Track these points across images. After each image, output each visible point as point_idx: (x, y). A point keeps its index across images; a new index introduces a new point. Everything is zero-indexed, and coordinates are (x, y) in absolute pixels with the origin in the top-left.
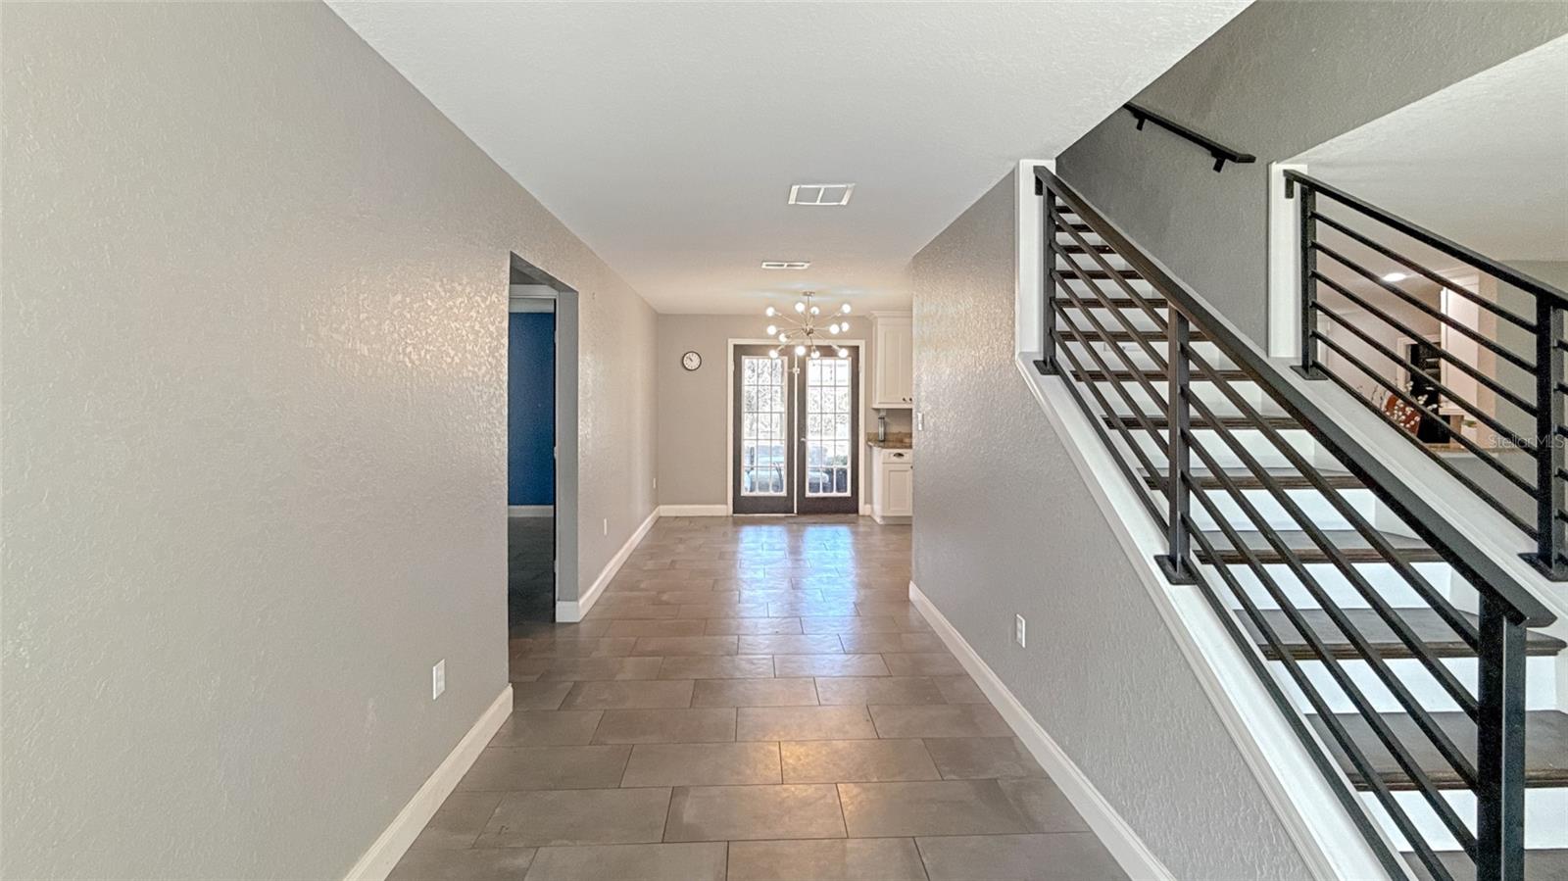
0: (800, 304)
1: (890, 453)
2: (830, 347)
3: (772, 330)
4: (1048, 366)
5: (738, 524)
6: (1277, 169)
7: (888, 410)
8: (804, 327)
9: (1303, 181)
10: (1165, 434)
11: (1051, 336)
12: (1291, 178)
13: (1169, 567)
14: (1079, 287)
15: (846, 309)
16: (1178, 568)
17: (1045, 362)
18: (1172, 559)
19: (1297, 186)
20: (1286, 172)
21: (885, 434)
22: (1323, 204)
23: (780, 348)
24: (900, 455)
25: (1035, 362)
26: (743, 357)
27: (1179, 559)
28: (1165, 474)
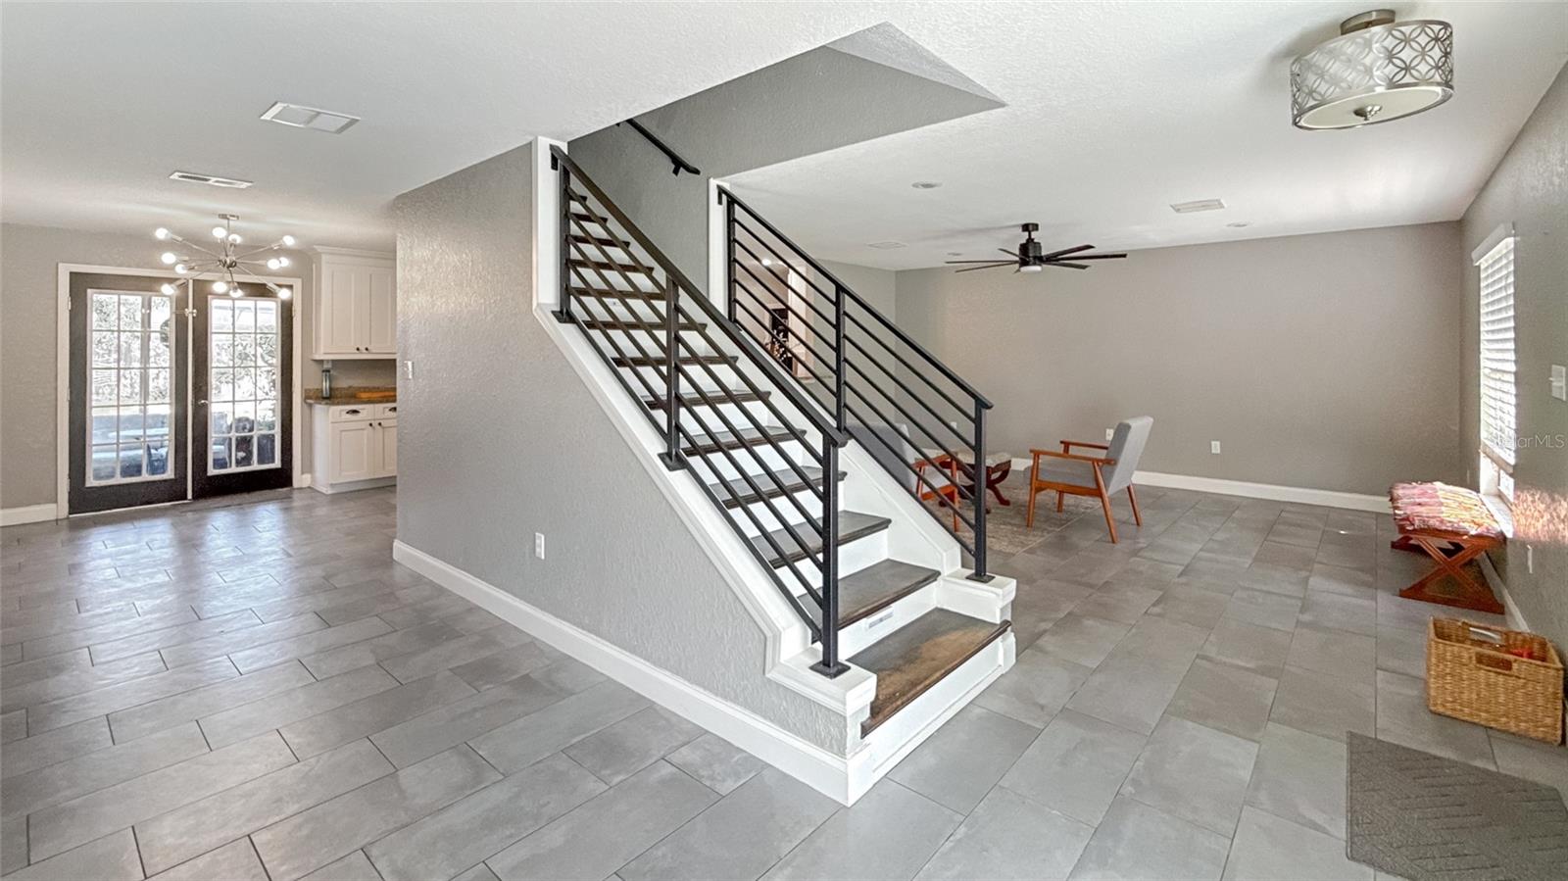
0: (216, 229)
1: (341, 411)
2: (264, 285)
3: (168, 258)
4: (565, 316)
5: (76, 526)
6: (714, 183)
7: (333, 361)
8: (222, 258)
9: (729, 195)
10: (664, 369)
11: (566, 291)
12: (721, 191)
13: (667, 460)
14: (591, 250)
15: (289, 241)
16: (674, 460)
17: (561, 312)
18: (669, 454)
19: (724, 197)
20: (719, 187)
21: (331, 389)
22: (739, 212)
23: (179, 282)
24: (355, 412)
25: (553, 312)
26: (89, 291)
27: (674, 453)
28: (664, 398)
